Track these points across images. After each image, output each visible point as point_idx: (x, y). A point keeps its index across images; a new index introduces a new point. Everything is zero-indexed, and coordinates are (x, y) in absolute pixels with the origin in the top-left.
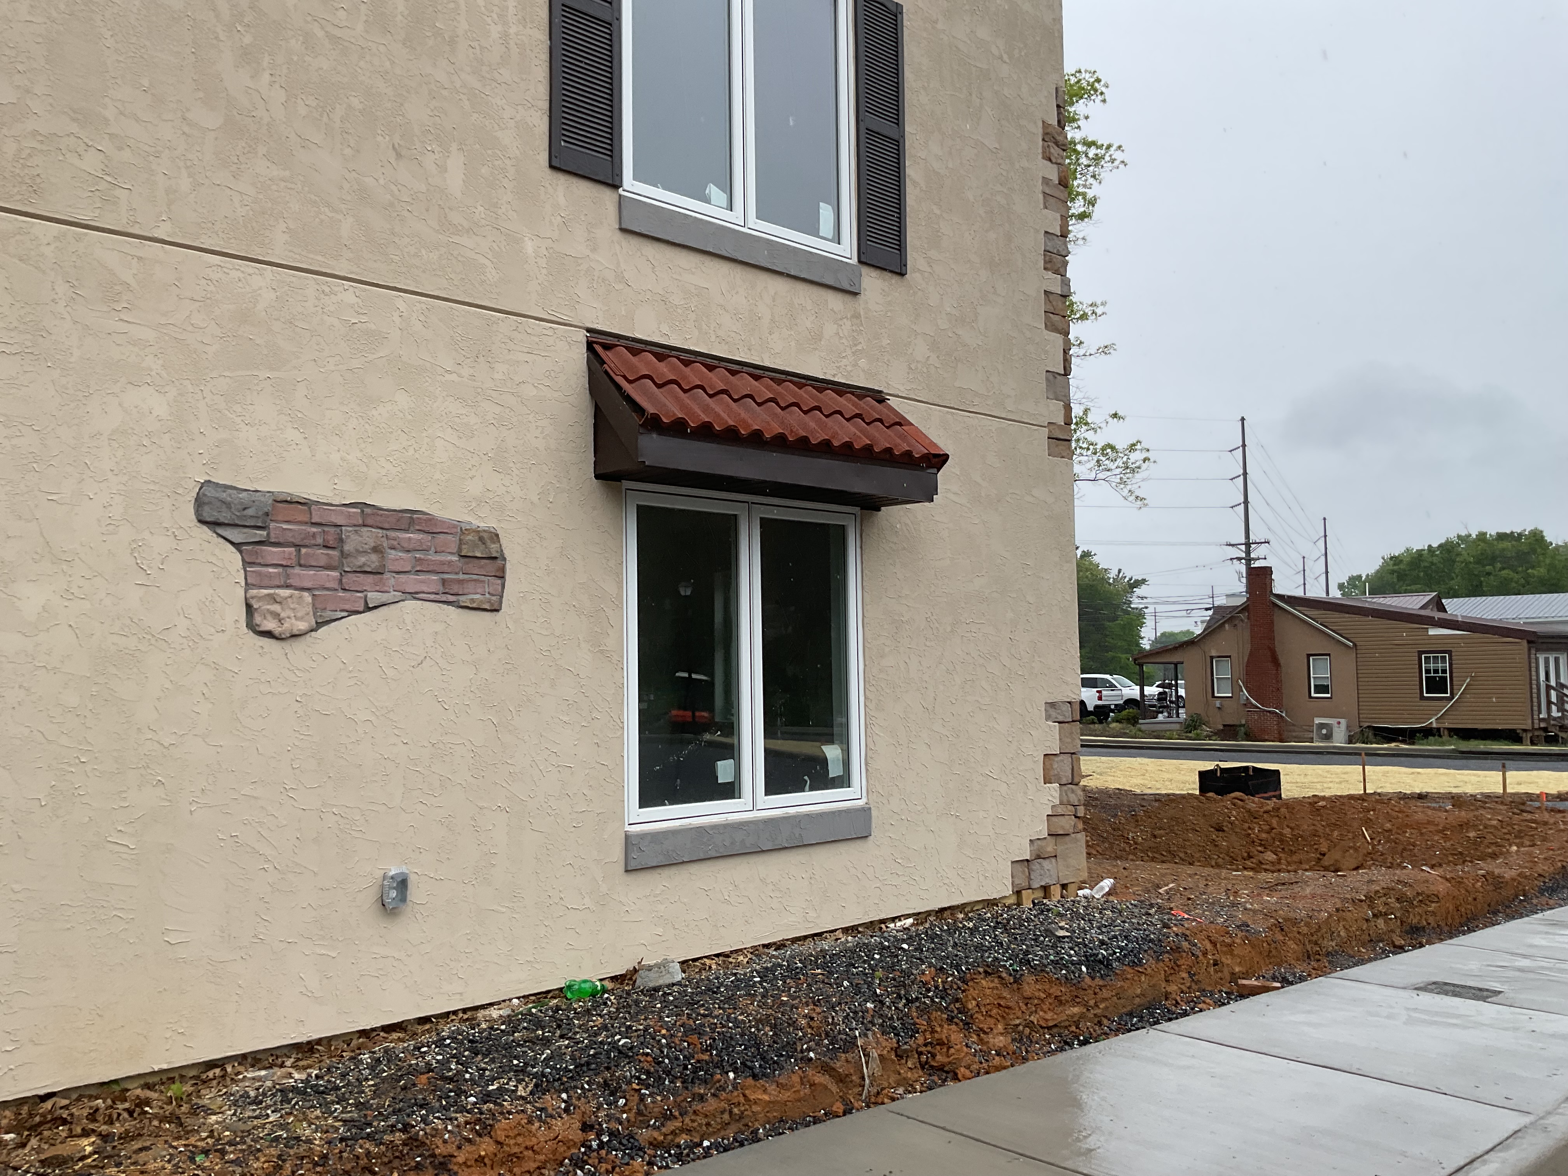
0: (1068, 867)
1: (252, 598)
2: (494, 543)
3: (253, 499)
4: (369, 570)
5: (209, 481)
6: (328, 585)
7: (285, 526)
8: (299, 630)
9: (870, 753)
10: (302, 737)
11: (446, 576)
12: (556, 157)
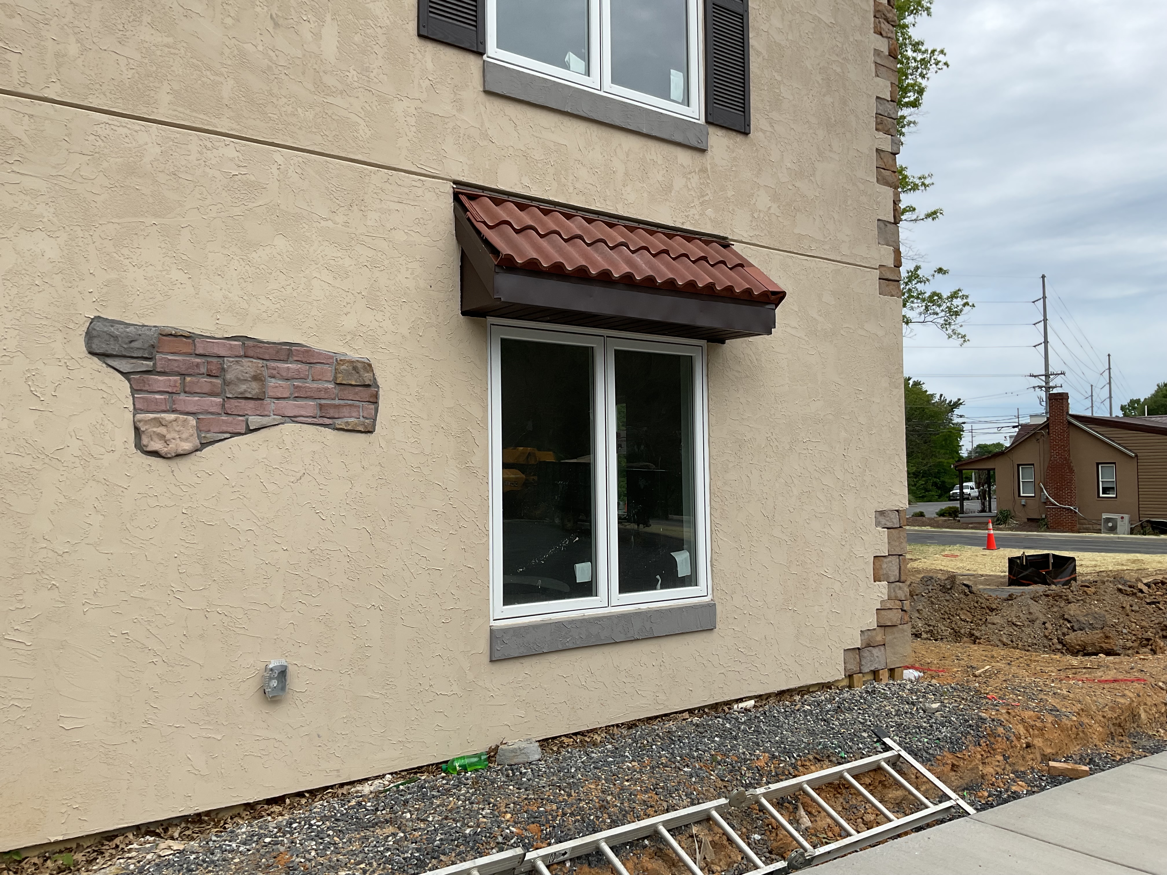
0: (895, 654)
1: (140, 421)
2: (368, 372)
3: (140, 332)
4: (250, 396)
5: (99, 317)
6: (212, 410)
7: (170, 357)
8: (184, 450)
9: (715, 556)
10: (187, 545)
11: (323, 402)
12: (424, 27)
